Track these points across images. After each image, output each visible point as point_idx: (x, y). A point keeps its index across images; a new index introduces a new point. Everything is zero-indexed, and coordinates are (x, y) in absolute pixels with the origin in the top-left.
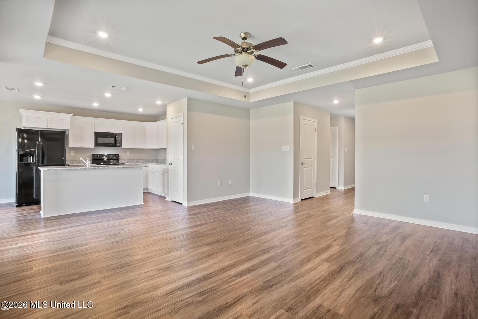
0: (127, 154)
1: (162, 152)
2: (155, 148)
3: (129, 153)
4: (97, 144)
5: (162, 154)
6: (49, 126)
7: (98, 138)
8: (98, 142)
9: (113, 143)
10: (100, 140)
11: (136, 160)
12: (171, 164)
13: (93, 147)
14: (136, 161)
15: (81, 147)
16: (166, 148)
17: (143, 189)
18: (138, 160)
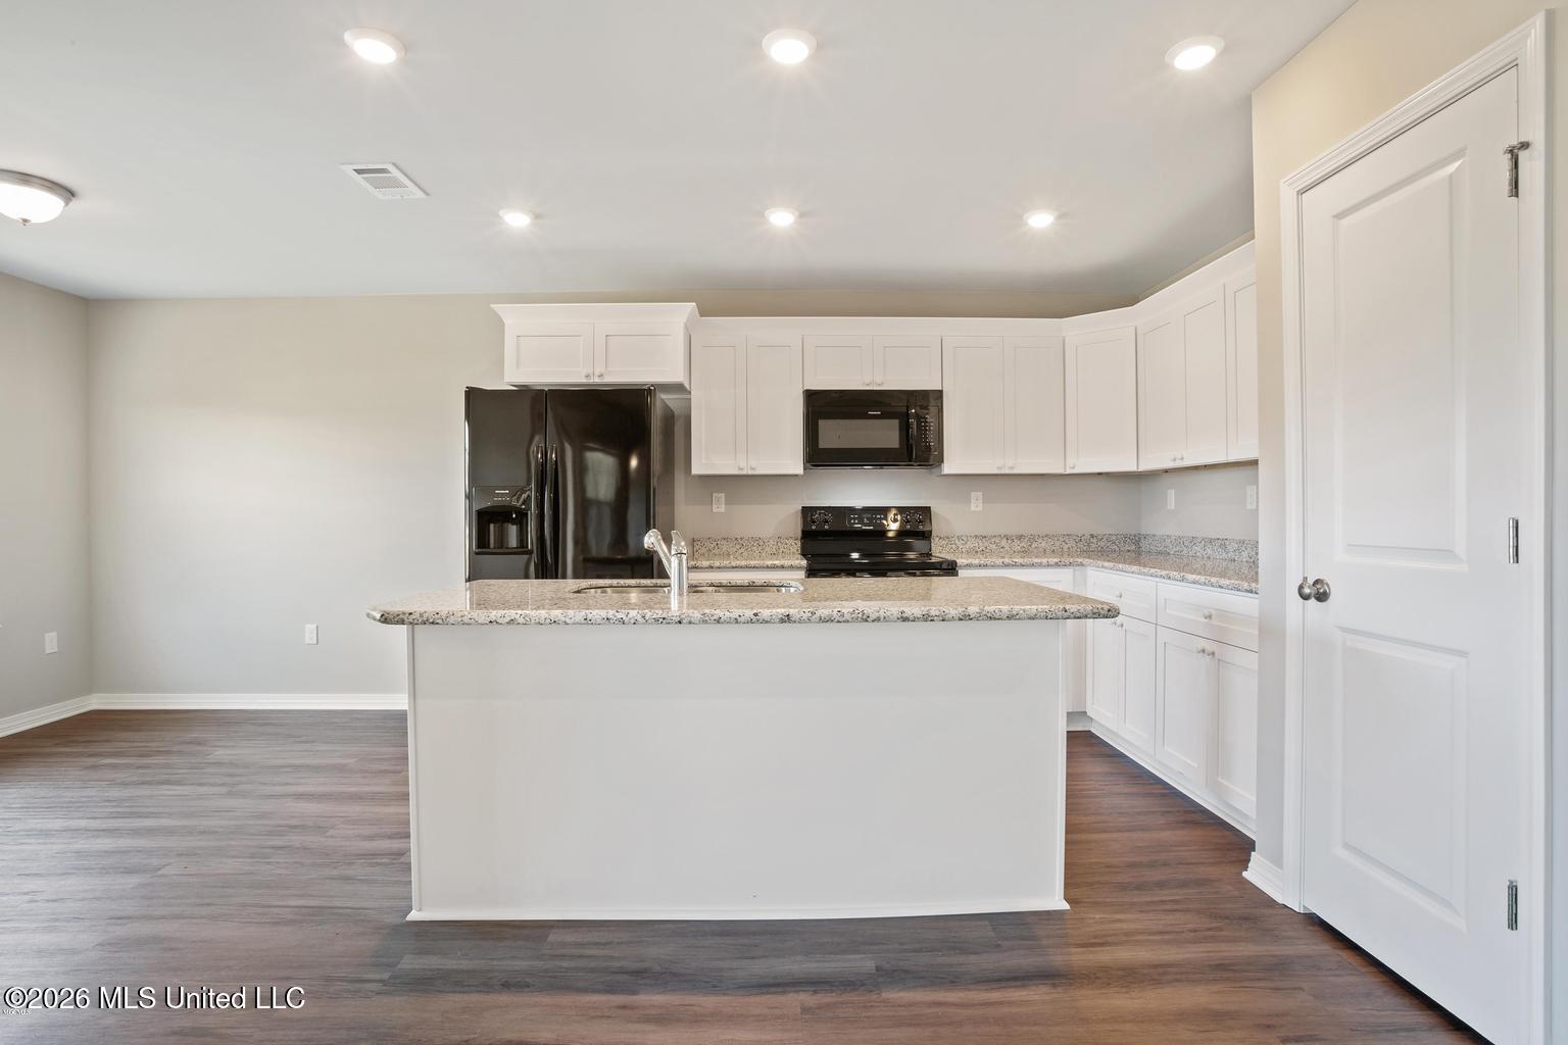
0: (973, 508)
1: (1171, 494)
2: (1129, 466)
3: (984, 502)
4: (818, 456)
5: (1171, 505)
6: (597, 373)
7: (820, 422)
8: (822, 445)
9: (897, 446)
10: (835, 434)
11: (1020, 537)
12: (1322, 597)
13: (800, 470)
14: (1017, 546)
15: (745, 472)
16: (1254, 463)
17: (1068, 713)
18: (1033, 538)
